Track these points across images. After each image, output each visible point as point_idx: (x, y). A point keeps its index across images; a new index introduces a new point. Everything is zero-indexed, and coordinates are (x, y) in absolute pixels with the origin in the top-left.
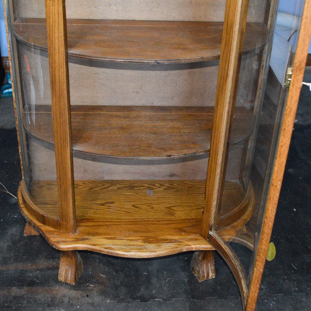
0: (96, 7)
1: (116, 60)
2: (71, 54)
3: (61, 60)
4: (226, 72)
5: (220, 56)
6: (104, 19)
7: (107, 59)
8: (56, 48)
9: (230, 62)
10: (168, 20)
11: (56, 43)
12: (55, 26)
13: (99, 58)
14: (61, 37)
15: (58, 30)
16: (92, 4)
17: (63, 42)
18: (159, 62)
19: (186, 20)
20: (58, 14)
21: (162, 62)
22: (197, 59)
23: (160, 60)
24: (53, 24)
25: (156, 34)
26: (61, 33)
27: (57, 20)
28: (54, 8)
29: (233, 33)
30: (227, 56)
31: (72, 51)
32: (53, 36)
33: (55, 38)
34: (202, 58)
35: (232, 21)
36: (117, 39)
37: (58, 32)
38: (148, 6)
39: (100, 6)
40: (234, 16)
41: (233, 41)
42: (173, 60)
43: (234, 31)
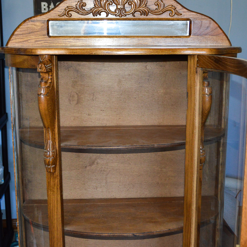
0: (86, 190)
1: (102, 235)
2: (67, 230)
3: (58, 236)
4: (189, 240)
5: (183, 227)
6: (92, 198)
7: (95, 234)
8: (55, 227)
9: (191, 232)
10: (141, 197)
11: (55, 223)
12: (54, 210)
13: (88, 233)
14: (59, 218)
15: (57, 212)
16: (83, 187)
17: (60, 222)
18: (136, 235)
19: (155, 196)
20: (57, 201)
21: (138, 234)
22: (166, 231)
23: (136, 234)
24: (53, 208)
25: (132, 210)
26: (59, 215)
27: (56, 205)
28: (54, 196)
29: (191, 211)
30: (189, 228)
31: (67, 228)
32: (53, 218)
33: (54, 219)
34: (169, 230)
35: (190, 202)
36: (102, 216)
37: (57, 215)
38: (125, 187)
39: (89, 189)
40: (191, 198)
41: (192, 217)
42: (146, 233)
43: (192, 209)
